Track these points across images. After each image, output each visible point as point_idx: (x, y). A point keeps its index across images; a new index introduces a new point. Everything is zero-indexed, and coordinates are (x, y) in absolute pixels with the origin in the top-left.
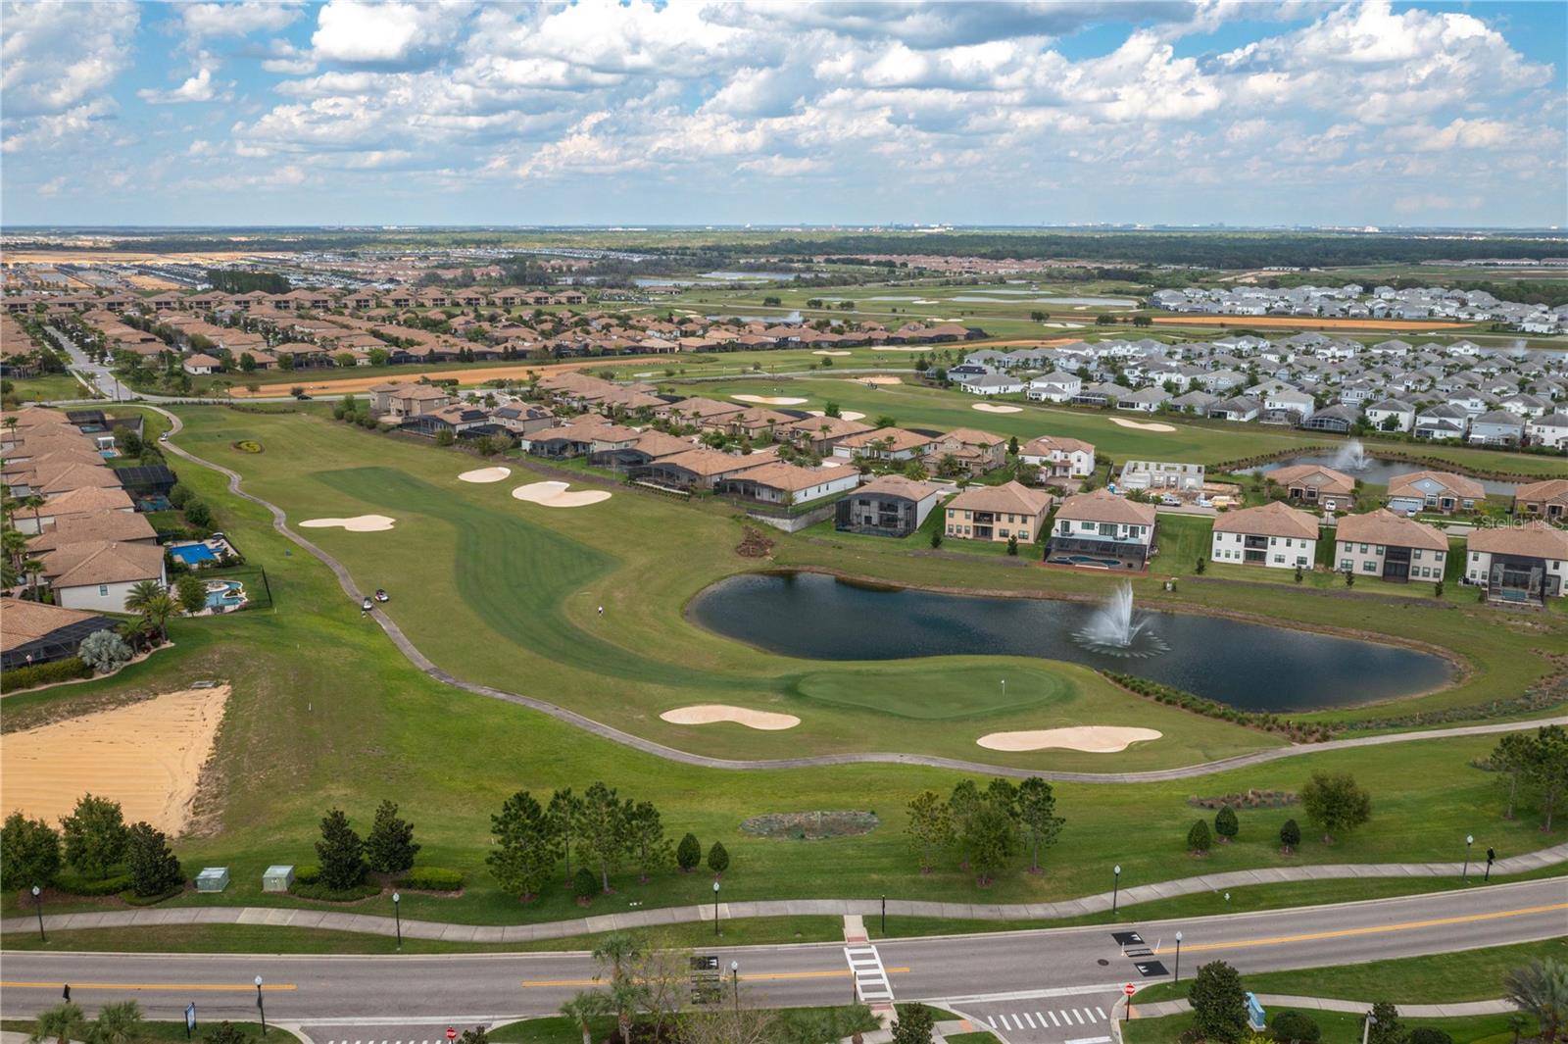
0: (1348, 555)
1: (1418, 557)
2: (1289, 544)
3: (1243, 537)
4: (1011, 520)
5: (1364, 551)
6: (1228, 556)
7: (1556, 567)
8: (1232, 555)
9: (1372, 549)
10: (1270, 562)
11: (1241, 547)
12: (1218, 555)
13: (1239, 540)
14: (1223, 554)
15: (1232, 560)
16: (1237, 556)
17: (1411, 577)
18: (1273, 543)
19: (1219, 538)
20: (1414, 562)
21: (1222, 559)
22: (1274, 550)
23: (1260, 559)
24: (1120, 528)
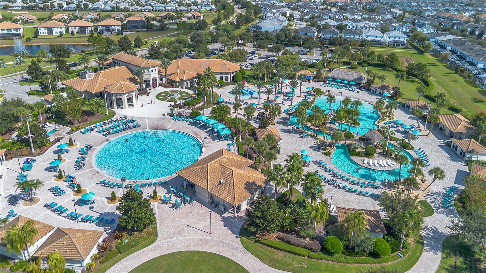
2: (58, 29)
7: (115, 27)
8: (44, 33)
9: (77, 28)
10: (54, 34)
11: (46, 31)
12: (41, 34)
13: (45, 29)
14: (42, 33)
15: (45, 34)
16: (46, 33)
17: (87, 33)
18: (54, 29)
19: (40, 30)
20: (87, 30)
21: (42, 34)
22: (54, 31)
23: (52, 33)
24: (12, 30)
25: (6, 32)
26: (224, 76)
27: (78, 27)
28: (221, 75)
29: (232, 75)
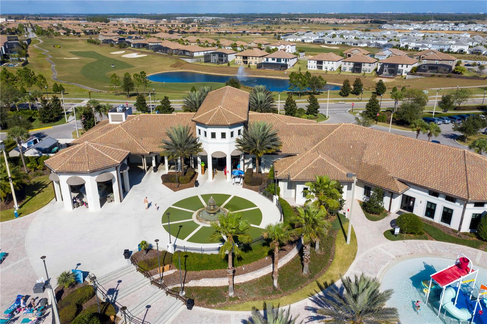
0: (345, 66)
1: (364, 65)
2: (329, 63)
3: (316, 61)
4: (252, 59)
5: (349, 64)
6: (312, 67)
7: (402, 67)
9: (352, 64)
10: (324, 69)
11: (315, 65)
12: (309, 67)
13: (315, 62)
14: (311, 67)
15: (313, 69)
16: (315, 68)
17: (362, 72)
18: (324, 63)
19: (310, 62)
20: (363, 67)
21: (310, 69)
22: (325, 65)
23: (321, 68)
24: (282, 60)
25: (275, 61)
26: (441, 203)
27: (353, 62)
28: (433, 199)
29: (472, 210)
